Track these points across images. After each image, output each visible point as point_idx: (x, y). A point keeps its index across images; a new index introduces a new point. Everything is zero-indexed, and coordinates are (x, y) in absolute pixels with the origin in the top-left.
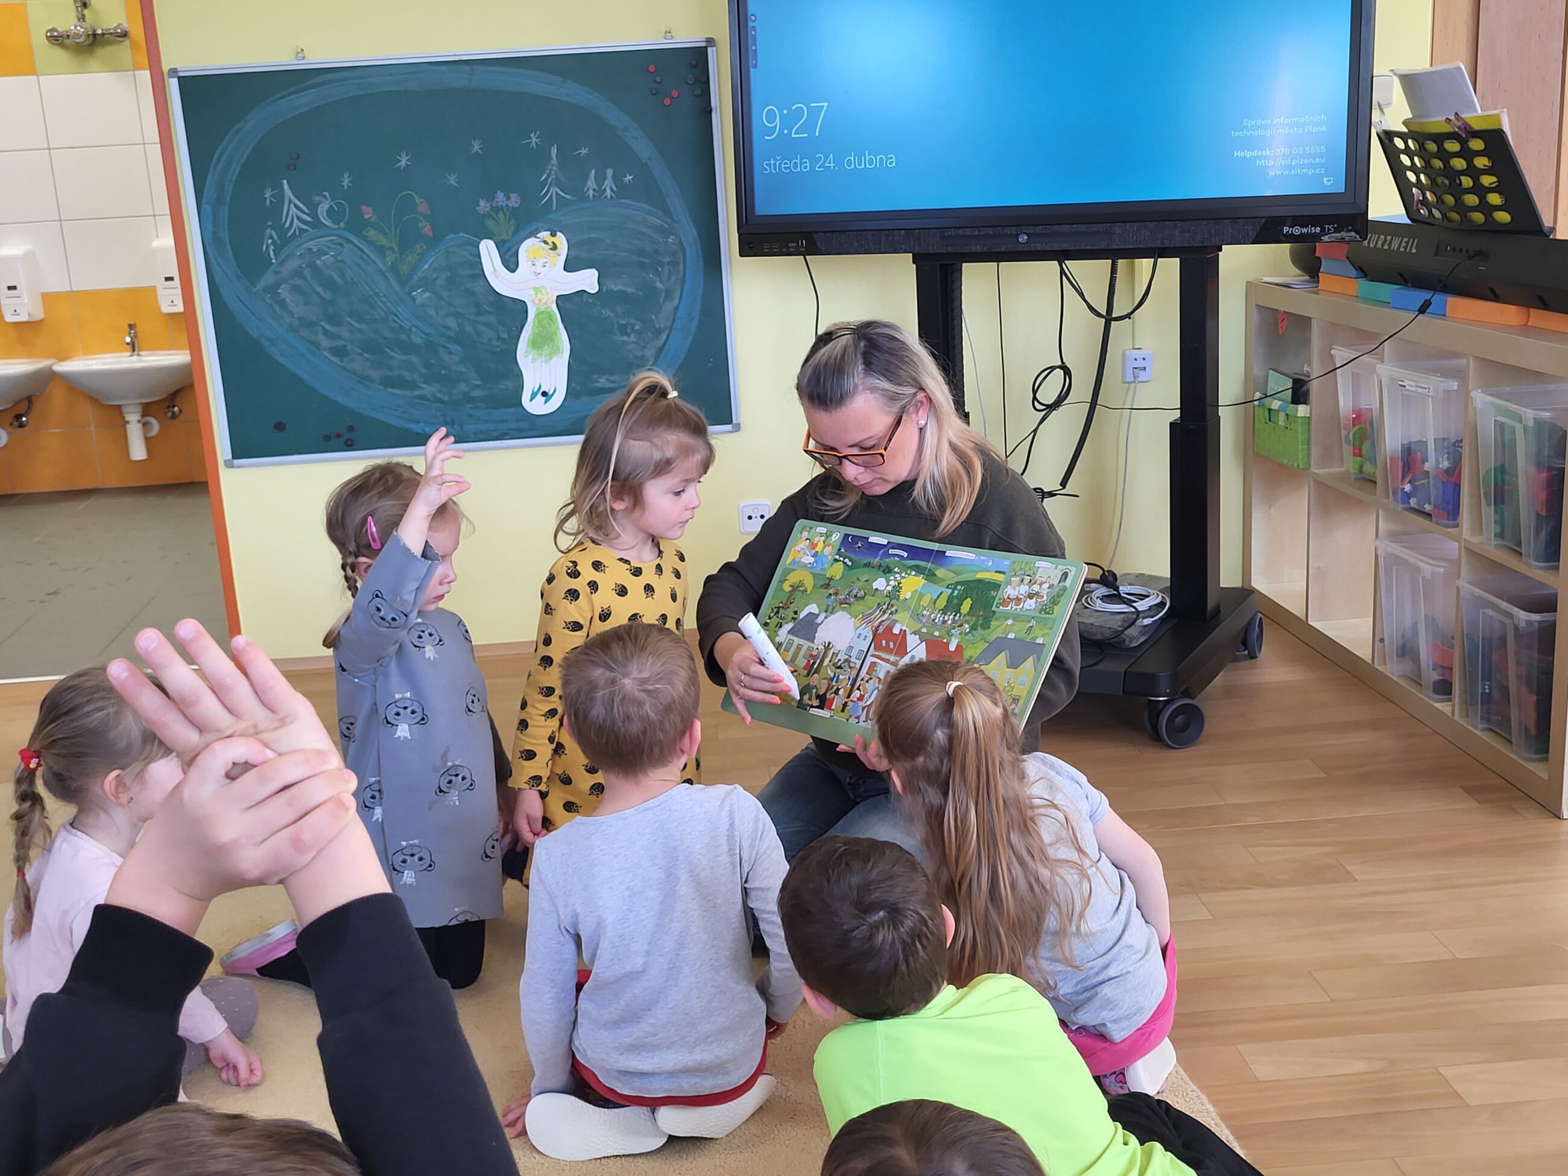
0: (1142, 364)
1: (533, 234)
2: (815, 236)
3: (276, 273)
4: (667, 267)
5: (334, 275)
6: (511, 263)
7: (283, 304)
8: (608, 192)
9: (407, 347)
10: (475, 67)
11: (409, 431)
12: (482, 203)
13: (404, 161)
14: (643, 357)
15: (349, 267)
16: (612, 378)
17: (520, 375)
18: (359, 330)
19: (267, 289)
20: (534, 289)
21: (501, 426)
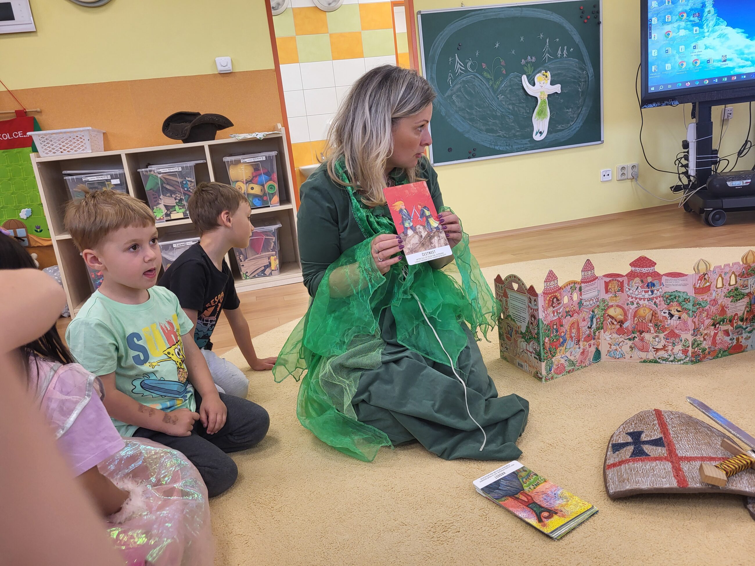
1: (540, 72)
3: (452, 90)
4: (582, 83)
5: (472, 90)
6: (532, 83)
7: (453, 102)
8: (565, 55)
9: (495, 117)
11: (494, 149)
12: (523, 61)
13: (497, 45)
14: (573, 117)
15: (477, 87)
16: (563, 126)
17: (533, 126)
18: (479, 111)
19: (448, 96)
20: (541, 92)
21: (525, 146)
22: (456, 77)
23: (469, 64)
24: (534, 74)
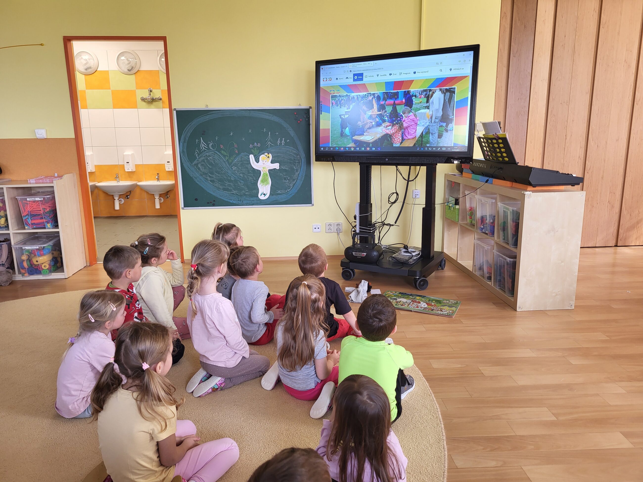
0: (417, 194)
1: (263, 154)
2: (335, 157)
3: (198, 161)
4: (297, 163)
5: (212, 162)
6: (257, 161)
7: (199, 169)
8: (283, 144)
9: (230, 181)
10: (251, 111)
11: (229, 202)
12: (251, 145)
13: (231, 134)
14: (290, 186)
15: (216, 160)
16: (281, 191)
17: (258, 189)
18: (218, 176)
19: (195, 164)
20: (263, 168)
21: (253, 202)
22: (200, 152)
23: (211, 145)
24: (259, 155)
